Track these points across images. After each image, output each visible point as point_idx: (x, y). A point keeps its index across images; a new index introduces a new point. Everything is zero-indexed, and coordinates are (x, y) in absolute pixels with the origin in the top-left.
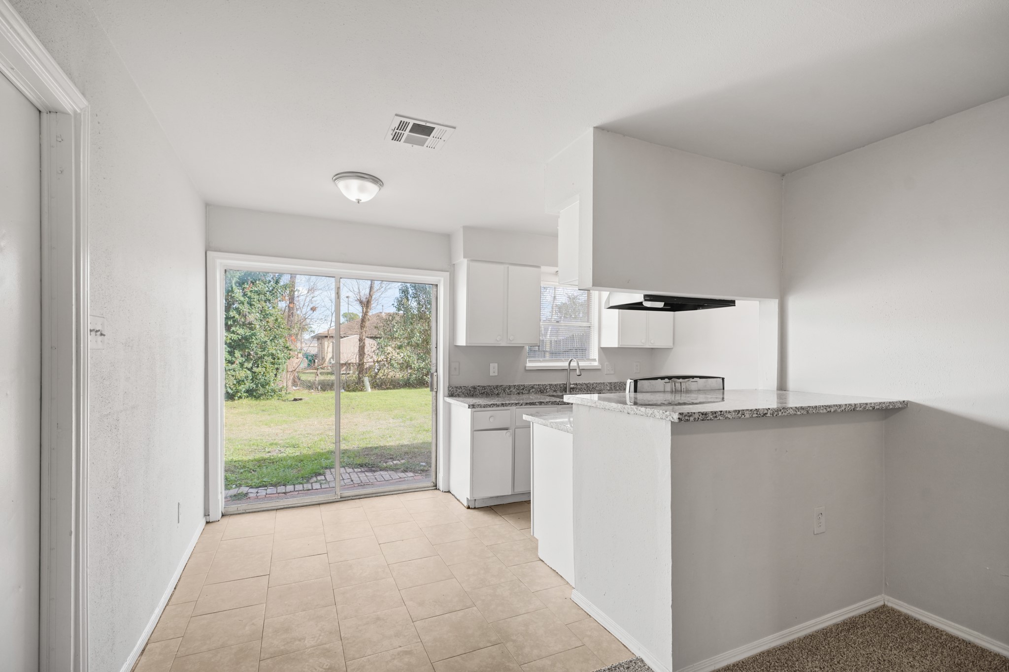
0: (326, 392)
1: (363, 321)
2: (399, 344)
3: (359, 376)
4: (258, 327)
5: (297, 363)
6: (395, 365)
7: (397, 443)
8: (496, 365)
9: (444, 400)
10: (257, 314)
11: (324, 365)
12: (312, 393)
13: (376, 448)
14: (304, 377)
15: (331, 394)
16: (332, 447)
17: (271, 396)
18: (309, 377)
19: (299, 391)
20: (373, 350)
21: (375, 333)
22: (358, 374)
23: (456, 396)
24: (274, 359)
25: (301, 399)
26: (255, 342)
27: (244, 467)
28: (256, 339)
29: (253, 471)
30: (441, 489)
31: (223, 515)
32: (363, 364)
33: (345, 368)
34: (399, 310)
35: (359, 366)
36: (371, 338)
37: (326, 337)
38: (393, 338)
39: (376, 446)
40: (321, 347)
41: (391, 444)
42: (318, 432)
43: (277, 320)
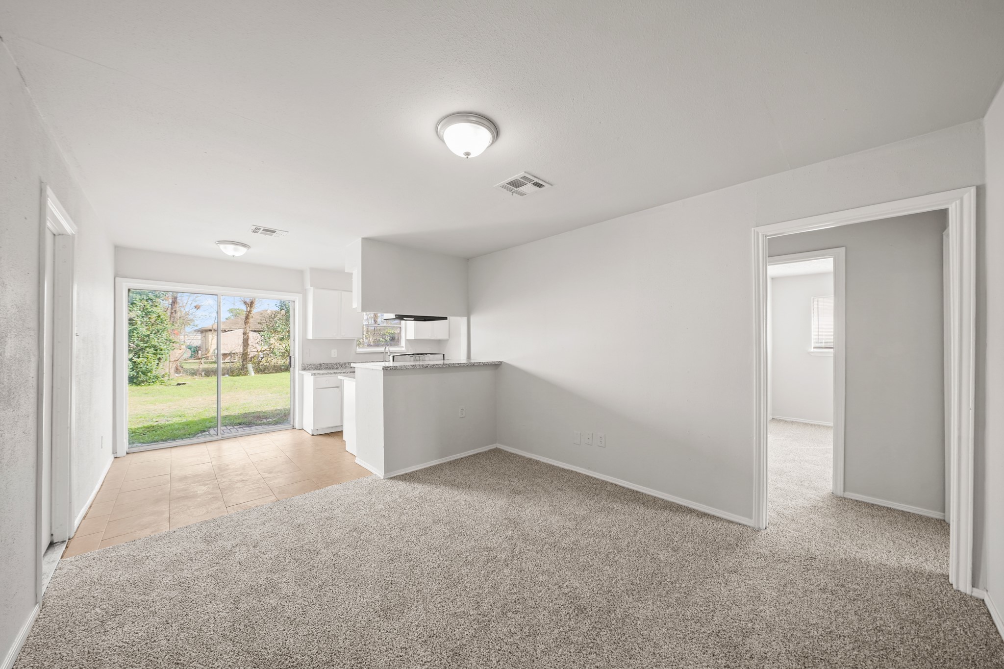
0: (210, 377)
1: (247, 318)
2: (281, 337)
3: (243, 363)
4: (139, 323)
5: (180, 354)
6: (277, 353)
7: (272, 408)
8: (336, 350)
9: (299, 373)
10: (139, 311)
11: (208, 355)
12: (195, 378)
13: (253, 413)
14: (186, 366)
15: (214, 379)
16: (215, 415)
17: (153, 382)
18: (193, 365)
19: (181, 377)
20: (256, 341)
21: (259, 327)
22: (242, 362)
23: (307, 370)
24: (156, 350)
25: (185, 384)
26: (136, 336)
27: (134, 432)
28: (138, 333)
29: (143, 434)
30: (297, 428)
31: (127, 453)
32: (246, 353)
33: (229, 357)
34: (281, 309)
35: (243, 355)
36: (255, 331)
37: (211, 330)
38: (276, 331)
39: (253, 411)
40: (205, 340)
41: (266, 409)
42: (202, 406)
43: (159, 316)
